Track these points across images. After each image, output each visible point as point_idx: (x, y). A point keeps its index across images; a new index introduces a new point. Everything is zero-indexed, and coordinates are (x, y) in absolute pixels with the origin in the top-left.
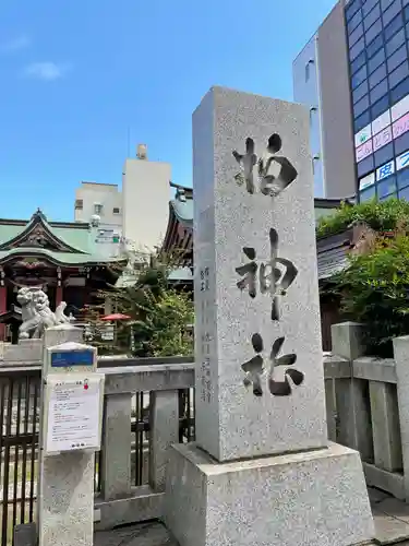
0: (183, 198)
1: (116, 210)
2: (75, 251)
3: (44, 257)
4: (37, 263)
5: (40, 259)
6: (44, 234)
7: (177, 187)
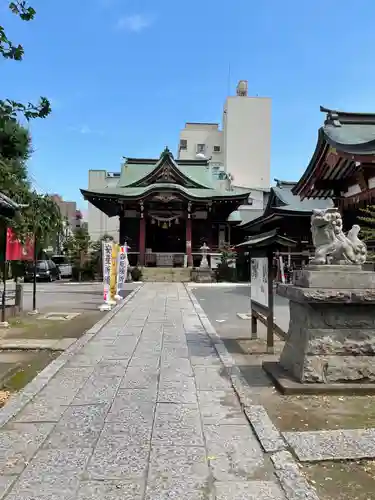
0: (337, 123)
1: (217, 149)
2: (200, 187)
3: (177, 193)
4: (172, 198)
5: (174, 194)
6: (172, 171)
7: (329, 111)
